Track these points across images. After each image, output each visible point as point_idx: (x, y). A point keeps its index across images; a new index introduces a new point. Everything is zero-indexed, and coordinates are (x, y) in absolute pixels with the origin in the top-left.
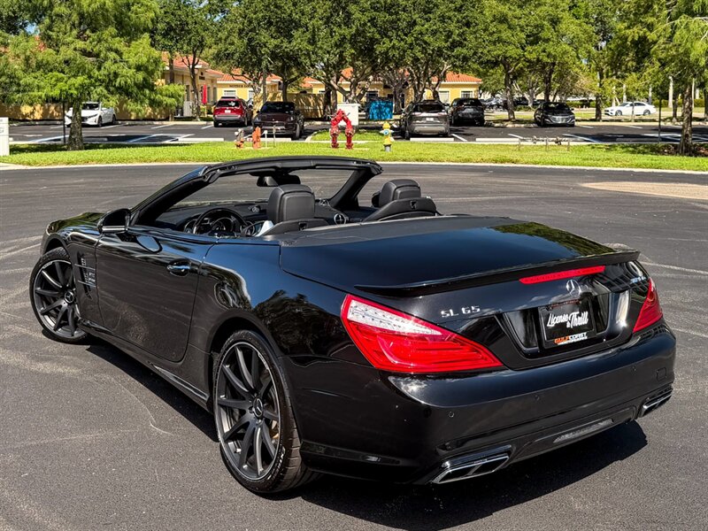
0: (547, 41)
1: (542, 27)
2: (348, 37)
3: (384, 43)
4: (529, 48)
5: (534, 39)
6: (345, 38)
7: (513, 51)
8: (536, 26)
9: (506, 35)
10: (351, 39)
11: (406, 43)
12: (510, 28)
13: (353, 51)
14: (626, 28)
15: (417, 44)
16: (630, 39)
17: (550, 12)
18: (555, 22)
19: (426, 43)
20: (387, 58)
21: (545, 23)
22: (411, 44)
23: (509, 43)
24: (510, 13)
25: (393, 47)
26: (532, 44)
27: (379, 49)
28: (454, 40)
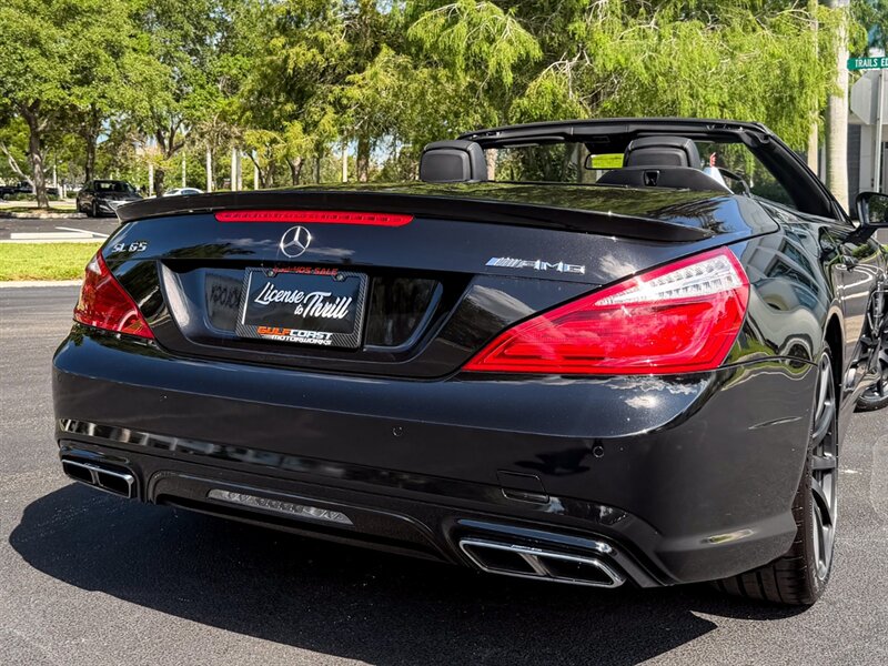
0: (107, 80)
1: (97, 58)
4: (77, 90)
5: (84, 76)
7: (51, 92)
8: (88, 56)
9: (39, 65)
12: (43, 54)
14: (284, 47)
16: (291, 64)
17: (110, 37)
18: (116, 52)
21: (101, 52)
23: (45, 81)
24: (43, 33)
26: (81, 83)
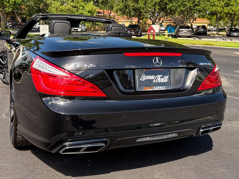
0: (232, 5)
2: (157, 3)
3: (170, 5)
4: (225, 8)
5: (227, 5)
6: (156, 3)
7: (219, 9)
9: (217, 3)
10: (158, 3)
11: (178, 5)
13: (159, 7)
15: (182, 5)
19: (185, 5)
20: (171, 10)
22: (180, 5)
23: (218, 6)
25: (173, 6)
27: (168, 7)
28: (196, 4)
